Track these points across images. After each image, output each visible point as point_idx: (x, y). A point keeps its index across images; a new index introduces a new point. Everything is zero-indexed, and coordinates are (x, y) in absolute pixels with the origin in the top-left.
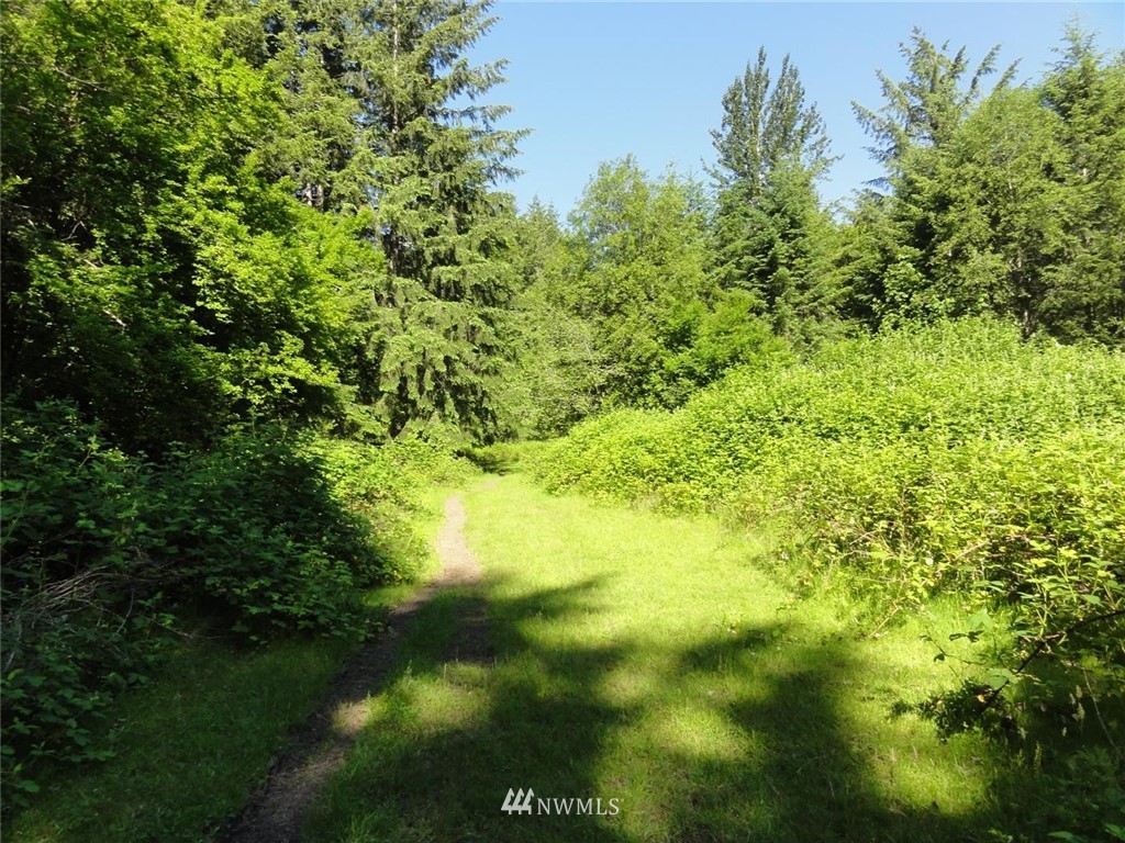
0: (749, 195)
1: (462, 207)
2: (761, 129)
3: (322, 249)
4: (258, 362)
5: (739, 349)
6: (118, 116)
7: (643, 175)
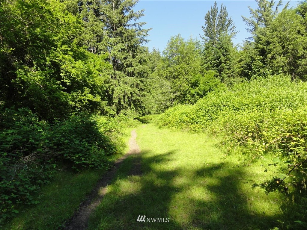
0: (213, 44)
1: (133, 51)
2: (216, 25)
3: (95, 64)
4: (78, 96)
5: (211, 87)
6: (38, 30)
7: (183, 39)
